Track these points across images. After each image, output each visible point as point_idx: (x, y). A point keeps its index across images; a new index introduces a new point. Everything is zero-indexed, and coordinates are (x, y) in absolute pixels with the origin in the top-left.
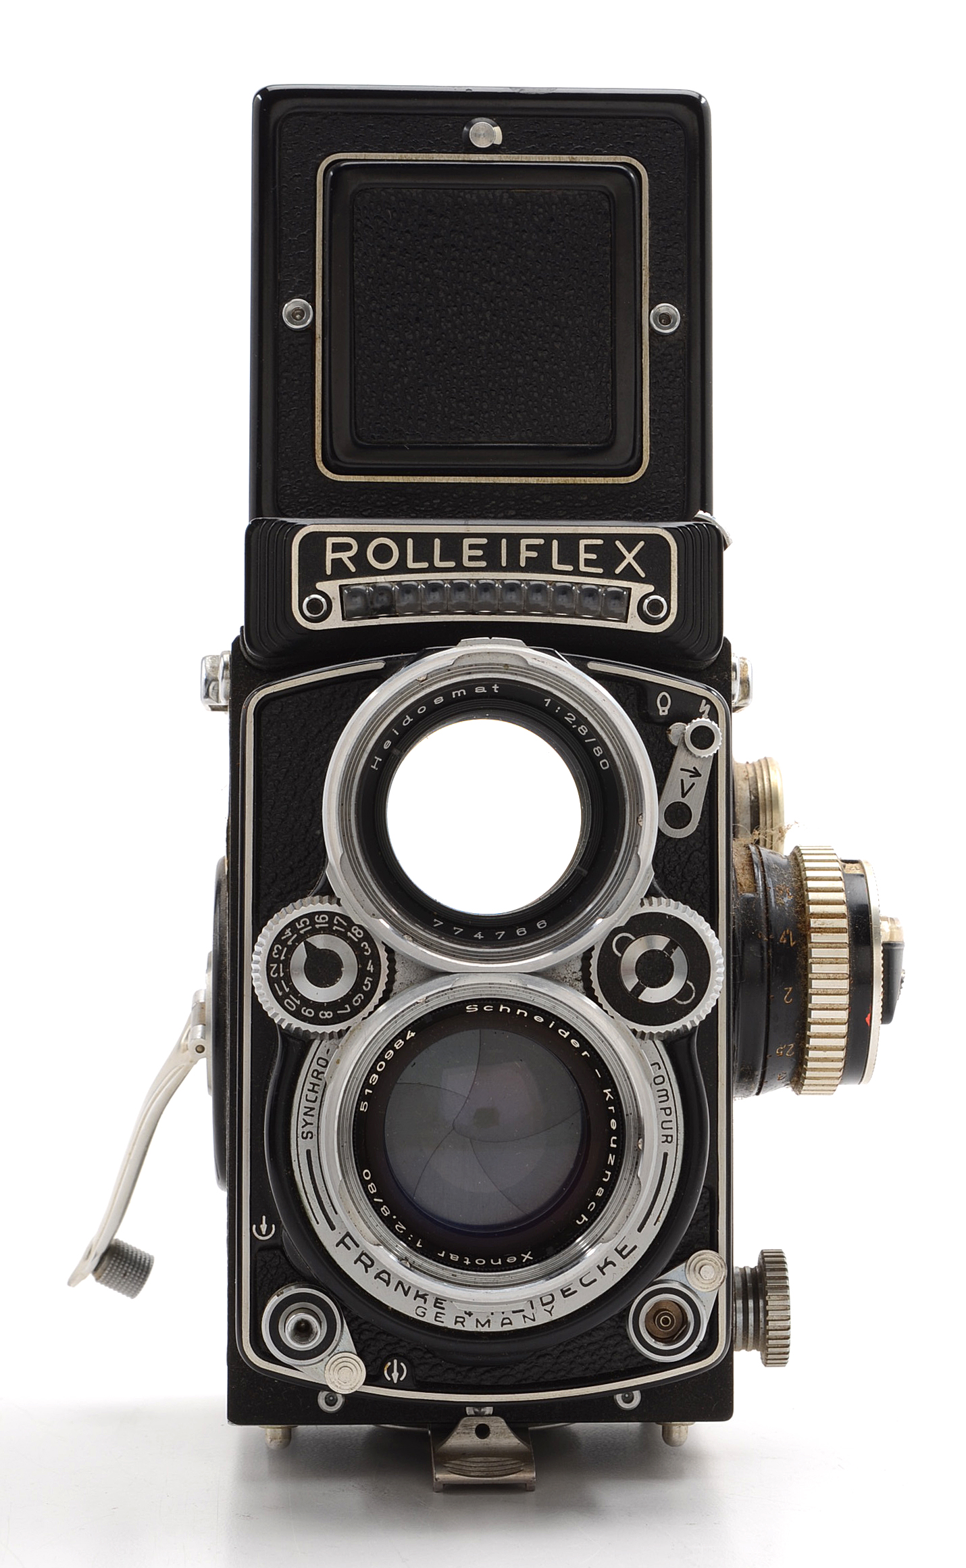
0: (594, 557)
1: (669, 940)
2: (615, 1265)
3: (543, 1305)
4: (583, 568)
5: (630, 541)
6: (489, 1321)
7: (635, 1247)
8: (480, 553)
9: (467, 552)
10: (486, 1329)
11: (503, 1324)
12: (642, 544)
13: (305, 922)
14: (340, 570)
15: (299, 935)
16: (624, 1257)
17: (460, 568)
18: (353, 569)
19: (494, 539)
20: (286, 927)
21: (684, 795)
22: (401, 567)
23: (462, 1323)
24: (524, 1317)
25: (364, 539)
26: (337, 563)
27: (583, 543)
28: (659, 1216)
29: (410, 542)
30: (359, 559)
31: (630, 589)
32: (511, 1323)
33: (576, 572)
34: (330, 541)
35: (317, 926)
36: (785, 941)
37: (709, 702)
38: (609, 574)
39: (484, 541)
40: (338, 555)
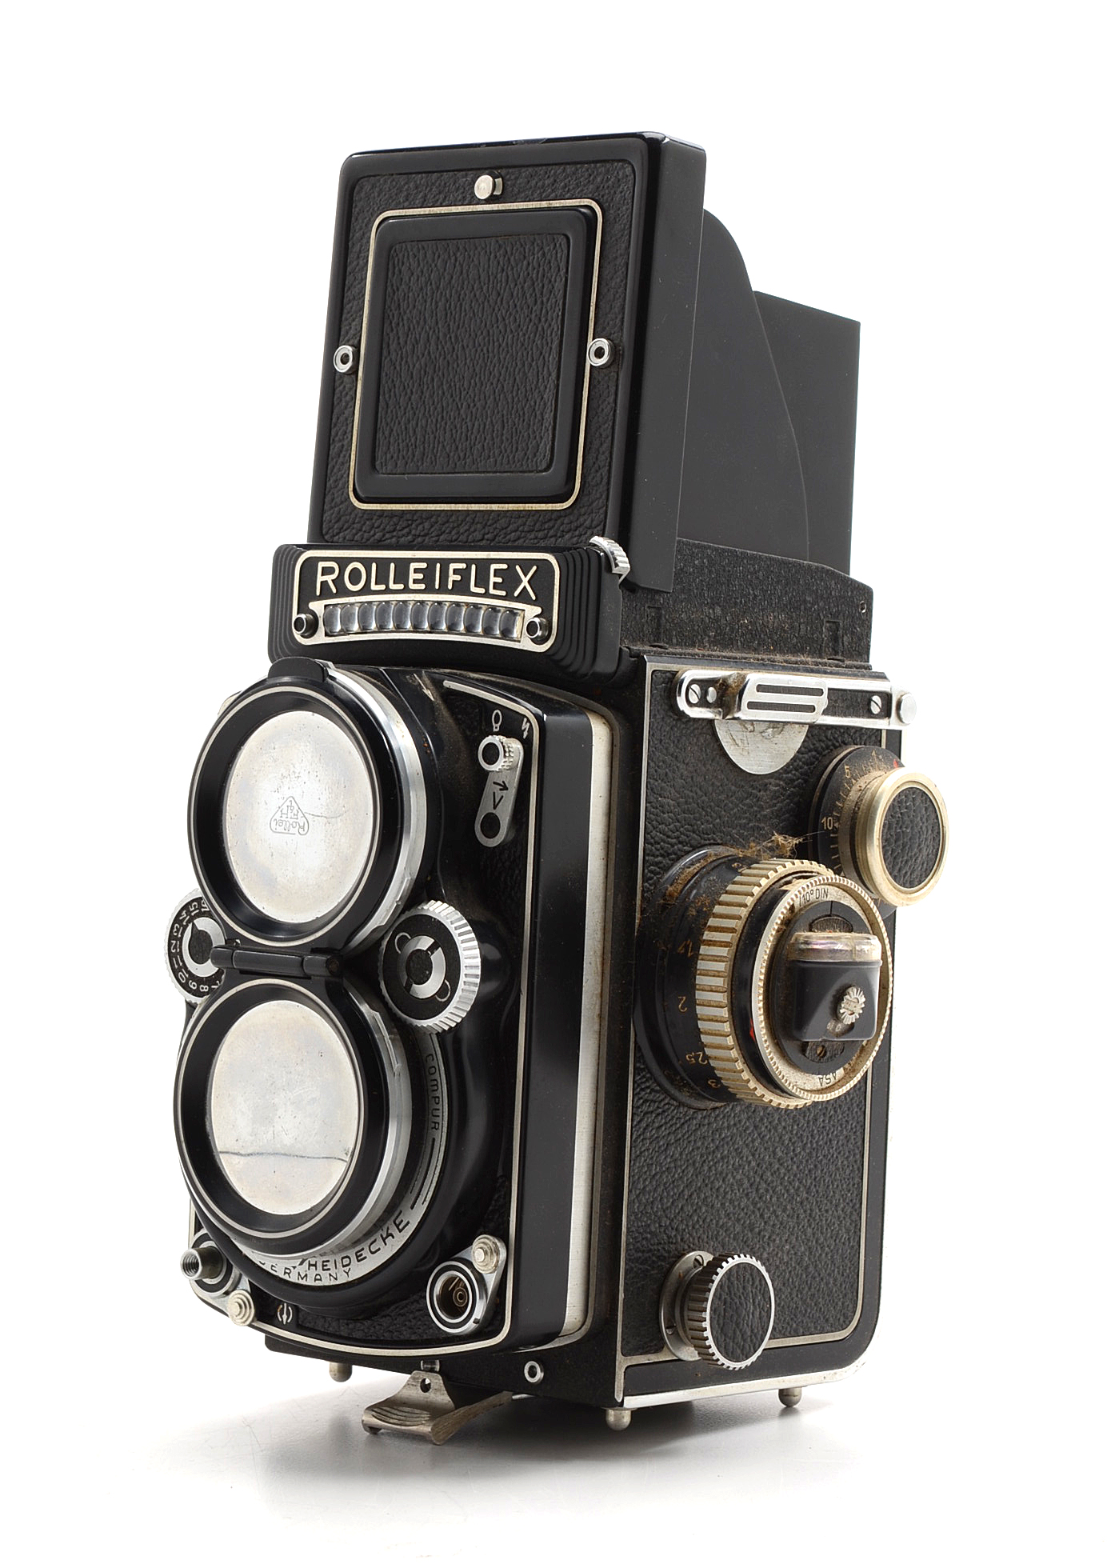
0: (499, 580)
1: (433, 941)
2: (393, 1237)
3: (344, 1266)
4: (492, 591)
5: (526, 565)
6: (306, 1275)
7: (408, 1223)
8: (420, 576)
9: (412, 576)
10: (303, 1282)
11: (316, 1280)
12: (535, 568)
13: (195, 906)
14: (326, 593)
15: (191, 916)
16: (400, 1231)
17: (406, 590)
18: (334, 590)
19: (431, 562)
20: (183, 909)
21: (495, 807)
22: (366, 591)
23: (289, 1274)
24: (330, 1275)
25: (343, 563)
26: (324, 584)
27: (493, 567)
28: (426, 1197)
29: (374, 566)
30: (339, 581)
31: (524, 610)
32: (321, 1280)
33: (487, 595)
34: (321, 565)
35: (203, 910)
36: (682, 951)
37: (528, 721)
38: (509, 597)
39: (424, 565)
40: (325, 578)
